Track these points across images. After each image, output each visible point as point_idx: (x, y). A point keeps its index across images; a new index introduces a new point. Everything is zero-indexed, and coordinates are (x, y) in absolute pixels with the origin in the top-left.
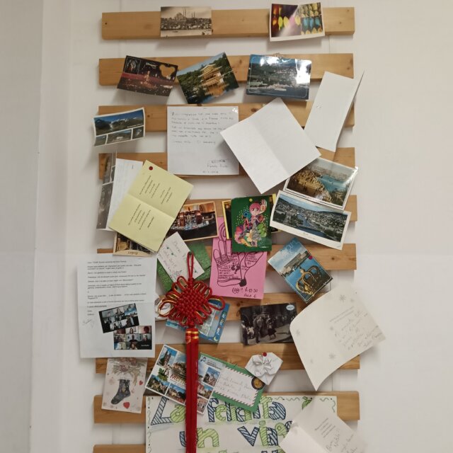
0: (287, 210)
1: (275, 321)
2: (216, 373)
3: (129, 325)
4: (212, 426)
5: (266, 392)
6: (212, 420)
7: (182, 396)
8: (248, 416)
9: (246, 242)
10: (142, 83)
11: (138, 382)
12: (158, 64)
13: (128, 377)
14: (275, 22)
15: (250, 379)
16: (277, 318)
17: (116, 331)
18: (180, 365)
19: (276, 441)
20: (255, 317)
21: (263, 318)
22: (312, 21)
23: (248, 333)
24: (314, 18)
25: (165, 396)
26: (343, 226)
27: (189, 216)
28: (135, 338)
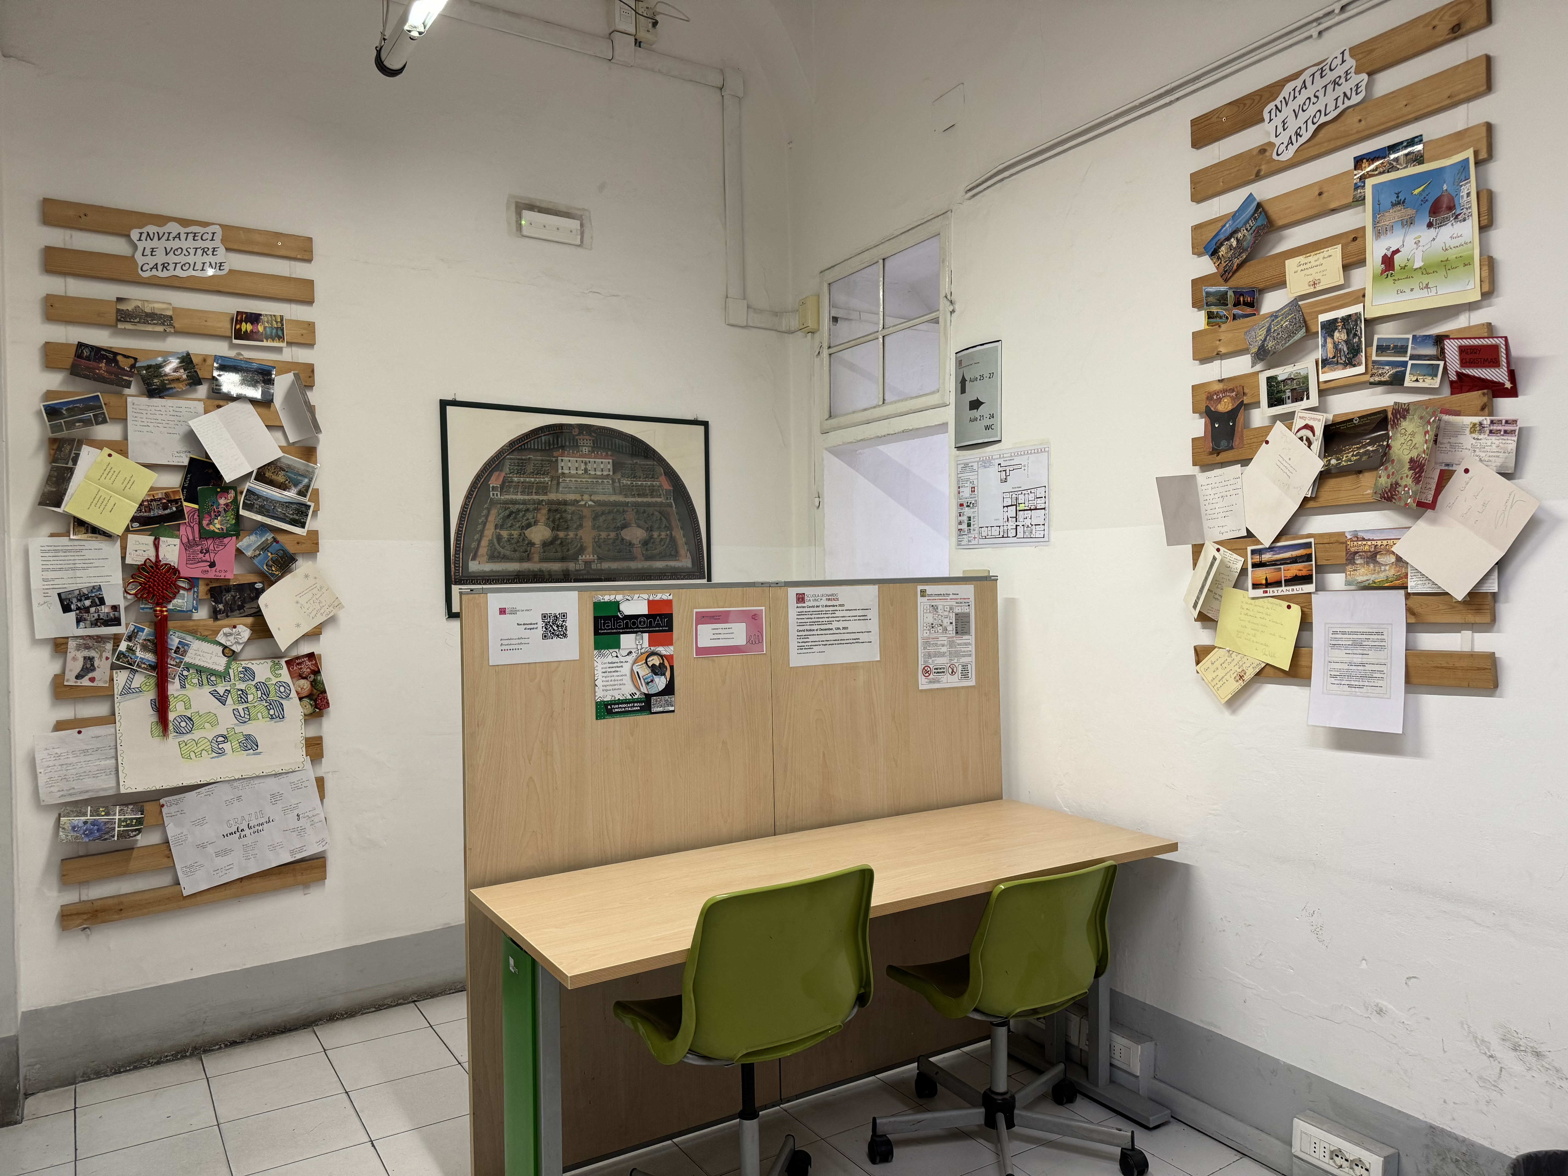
0: (256, 500)
1: (244, 598)
2: (187, 645)
3: (93, 604)
4: (184, 692)
5: (235, 659)
6: (183, 687)
7: (152, 668)
8: (219, 681)
9: (214, 528)
10: (97, 371)
11: (104, 658)
12: (116, 354)
13: (92, 653)
14: (238, 327)
15: (221, 649)
16: (246, 595)
17: (78, 611)
18: (149, 640)
19: (246, 700)
20: (225, 595)
21: (232, 596)
22: (274, 331)
23: (218, 609)
24: (277, 328)
25: (134, 668)
26: (307, 515)
27: (154, 503)
28: (101, 617)
